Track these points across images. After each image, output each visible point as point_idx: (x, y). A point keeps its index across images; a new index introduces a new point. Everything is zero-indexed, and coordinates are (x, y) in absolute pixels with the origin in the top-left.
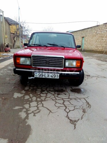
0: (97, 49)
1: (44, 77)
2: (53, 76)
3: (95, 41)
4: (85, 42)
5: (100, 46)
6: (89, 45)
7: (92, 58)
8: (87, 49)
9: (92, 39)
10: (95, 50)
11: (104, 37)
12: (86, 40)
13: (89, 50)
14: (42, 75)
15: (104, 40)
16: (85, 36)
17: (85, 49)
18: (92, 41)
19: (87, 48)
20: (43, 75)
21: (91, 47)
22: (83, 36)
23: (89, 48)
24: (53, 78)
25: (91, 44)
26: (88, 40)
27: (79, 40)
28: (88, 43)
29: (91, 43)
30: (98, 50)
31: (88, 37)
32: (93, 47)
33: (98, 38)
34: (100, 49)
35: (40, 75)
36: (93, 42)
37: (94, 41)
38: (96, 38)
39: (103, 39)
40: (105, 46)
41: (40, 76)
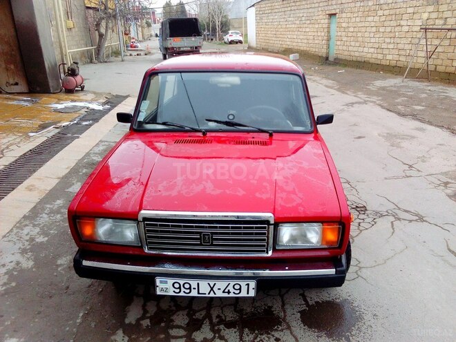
0: (380, 56)
1: (194, 293)
2: (230, 288)
3: (374, 29)
4: (339, 34)
5: (391, 46)
6: (353, 44)
7: (365, 102)
8: (348, 58)
9: (363, 24)
10: (372, 61)
11: (405, 17)
12: (344, 25)
13: (354, 59)
14: (187, 286)
15: (406, 29)
16: (337, 11)
17: (340, 57)
18: (363, 29)
19: (346, 53)
20: (190, 288)
21: (360, 50)
22: (333, 12)
23: (352, 54)
24: (232, 295)
25: (360, 39)
26: (351, 25)
27: (320, 26)
28: (350, 34)
29: (359, 34)
30: (384, 63)
31: (349, 15)
32: (366, 50)
33: (383, 18)
34: (391, 58)
35: (180, 288)
36: (367, 35)
37: (368, 29)
38: (377, 19)
39: (403, 23)
40: (407, 47)
41: (178, 291)
